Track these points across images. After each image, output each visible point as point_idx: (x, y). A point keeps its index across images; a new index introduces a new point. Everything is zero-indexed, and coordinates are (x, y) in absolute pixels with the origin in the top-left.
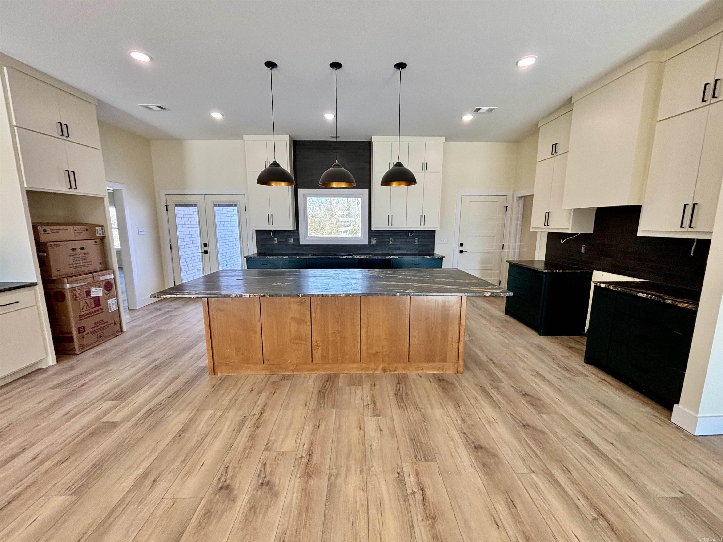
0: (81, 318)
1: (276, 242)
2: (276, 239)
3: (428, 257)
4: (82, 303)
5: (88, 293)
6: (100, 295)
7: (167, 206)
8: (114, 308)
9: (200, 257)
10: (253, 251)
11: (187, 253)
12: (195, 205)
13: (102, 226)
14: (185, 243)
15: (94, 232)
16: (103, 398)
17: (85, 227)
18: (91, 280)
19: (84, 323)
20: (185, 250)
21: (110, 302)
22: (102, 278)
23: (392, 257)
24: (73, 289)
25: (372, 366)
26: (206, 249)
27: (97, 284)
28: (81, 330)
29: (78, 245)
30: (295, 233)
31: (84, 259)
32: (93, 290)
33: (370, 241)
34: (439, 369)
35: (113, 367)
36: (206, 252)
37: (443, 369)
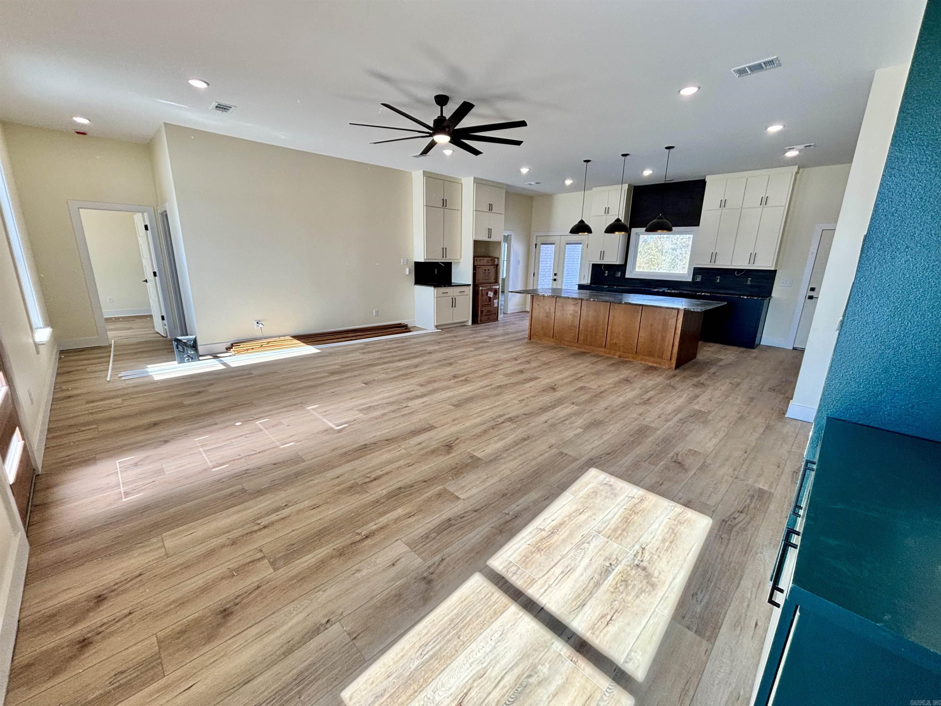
0: (483, 306)
1: (606, 275)
2: (607, 272)
3: (746, 297)
4: (484, 299)
5: (487, 294)
6: (492, 296)
7: (536, 245)
8: (496, 305)
9: (551, 283)
10: (587, 281)
11: (545, 281)
12: (554, 244)
13: (498, 258)
14: (544, 273)
15: (494, 261)
16: (486, 336)
17: (490, 259)
18: (489, 287)
19: (484, 309)
20: (544, 278)
21: (495, 301)
22: (494, 287)
23: (703, 294)
24: (482, 290)
25: (613, 352)
26: (555, 277)
27: (491, 290)
28: (482, 312)
29: (487, 268)
30: (622, 268)
31: (488, 276)
32: (489, 292)
33: (693, 279)
34: (657, 363)
35: (491, 330)
36: (555, 280)
37: (660, 364)
